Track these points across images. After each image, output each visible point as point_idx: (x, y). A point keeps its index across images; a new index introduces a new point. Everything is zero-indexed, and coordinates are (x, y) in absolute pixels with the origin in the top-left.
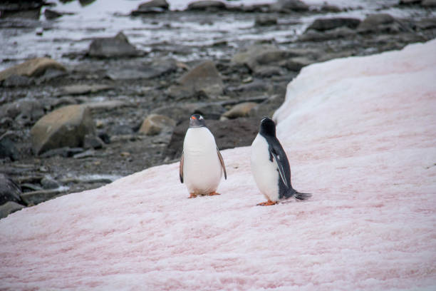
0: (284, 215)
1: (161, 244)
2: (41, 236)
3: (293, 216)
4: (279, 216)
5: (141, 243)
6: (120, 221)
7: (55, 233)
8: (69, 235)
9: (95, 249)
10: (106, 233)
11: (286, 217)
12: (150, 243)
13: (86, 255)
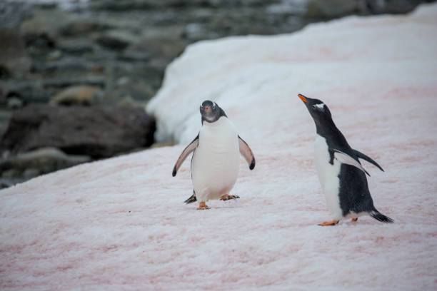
0: (357, 239)
1: (196, 268)
2: (12, 248)
3: (371, 242)
4: (351, 241)
5: (166, 265)
6: (120, 235)
7: (31, 245)
8: (53, 249)
9: (104, 269)
10: (107, 249)
11: (362, 243)
12: (181, 266)
13: (95, 277)
